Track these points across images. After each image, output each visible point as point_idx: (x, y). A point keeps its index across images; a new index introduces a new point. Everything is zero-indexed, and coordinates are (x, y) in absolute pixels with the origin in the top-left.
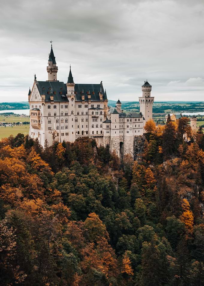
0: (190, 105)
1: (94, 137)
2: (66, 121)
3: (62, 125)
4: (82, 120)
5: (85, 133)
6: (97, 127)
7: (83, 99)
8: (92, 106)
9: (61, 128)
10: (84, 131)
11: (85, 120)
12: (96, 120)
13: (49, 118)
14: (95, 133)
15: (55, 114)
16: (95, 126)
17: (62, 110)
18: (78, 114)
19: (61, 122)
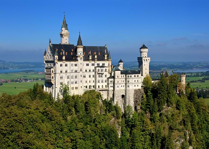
0: (182, 64)
1: (99, 90)
2: (76, 77)
3: (72, 80)
4: (90, 76)
5: (92, 87)
6: (102, 82)
7: (90, 58)
8: (98, 64)
9: (71, 83)
10: (91, 85)
11: (92, 76)
12: (102, 76)
13: (61, 74)
14: (101, 87)
15: (66, 72)
16: (100, 82)
17: (72, 68)
18: (86, 71)
19: (71, 78)
